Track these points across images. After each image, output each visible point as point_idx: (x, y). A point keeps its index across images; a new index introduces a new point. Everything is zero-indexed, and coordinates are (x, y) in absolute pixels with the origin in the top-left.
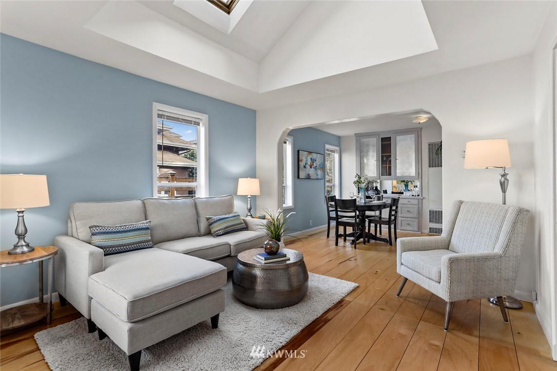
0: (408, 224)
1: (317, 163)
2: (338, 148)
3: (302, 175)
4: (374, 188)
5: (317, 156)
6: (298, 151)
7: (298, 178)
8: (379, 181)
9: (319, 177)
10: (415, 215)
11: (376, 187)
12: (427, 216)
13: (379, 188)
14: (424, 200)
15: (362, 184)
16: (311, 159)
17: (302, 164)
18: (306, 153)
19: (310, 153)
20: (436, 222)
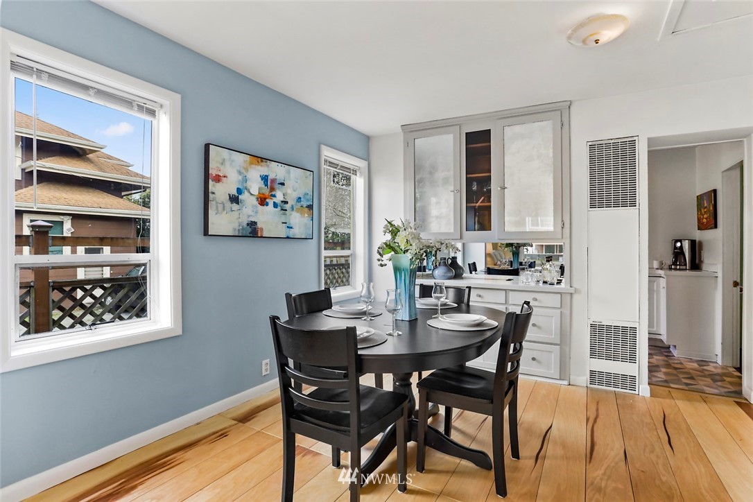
0: (534, 359)
1: (289, 191)
2: (362, 164)
3: (222, 222)
4: (450, 261)
5: (289, 172)
6: (207, 147)
7: (206, 233)
8: (459, 245)
9: (296, 232)
10: (554, 337)
11: (454, 259)
12: (582, 340)
13: (460, 262)
14: (575, 297)
15: (401, 255)
16: (265, 179)
17: (220, 191)
18: (240, 159)
19: (262, 159)
20: (608, 358)
